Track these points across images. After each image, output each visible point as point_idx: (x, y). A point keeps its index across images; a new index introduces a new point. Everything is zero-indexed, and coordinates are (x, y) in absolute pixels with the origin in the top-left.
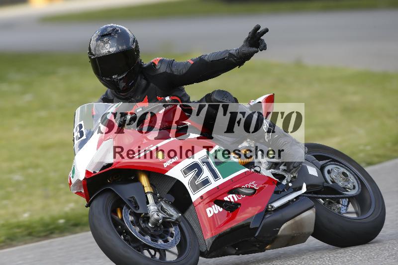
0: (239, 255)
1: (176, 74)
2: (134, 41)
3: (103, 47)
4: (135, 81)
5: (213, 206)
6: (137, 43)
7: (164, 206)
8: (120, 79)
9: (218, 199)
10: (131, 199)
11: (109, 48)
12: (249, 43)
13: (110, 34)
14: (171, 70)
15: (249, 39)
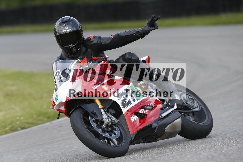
4: (81, 48)
5: (134, 116)
7: (110, 116)
9: (136, 112)
10: (92, 112)
11: (67, 29)
12: (149, 25)
13: (67, 21)
14: (100, 42)
15: (149, 23)
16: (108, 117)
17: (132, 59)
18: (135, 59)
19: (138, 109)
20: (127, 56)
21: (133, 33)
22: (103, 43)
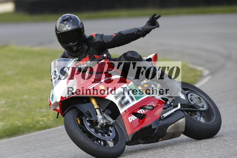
0: (145, 144)
1: (105, 42)
2: (81, 24)
3: (64, 27)
4: (82, 46)
5: (132, 116)
6: (83, 25)
7: (106, 116)
8: (74, 45)
9: (134, 112)
10: (87, 112)
11: (68, 27)
12: (150, 23)
13: (68, 19)
14: (102, 40)
15: (150, 21)
16: (104, 117)
17: (134, 58)
18: (137, 57)
19: (136, 109)
20: (129, 55)
21: (134, 32)
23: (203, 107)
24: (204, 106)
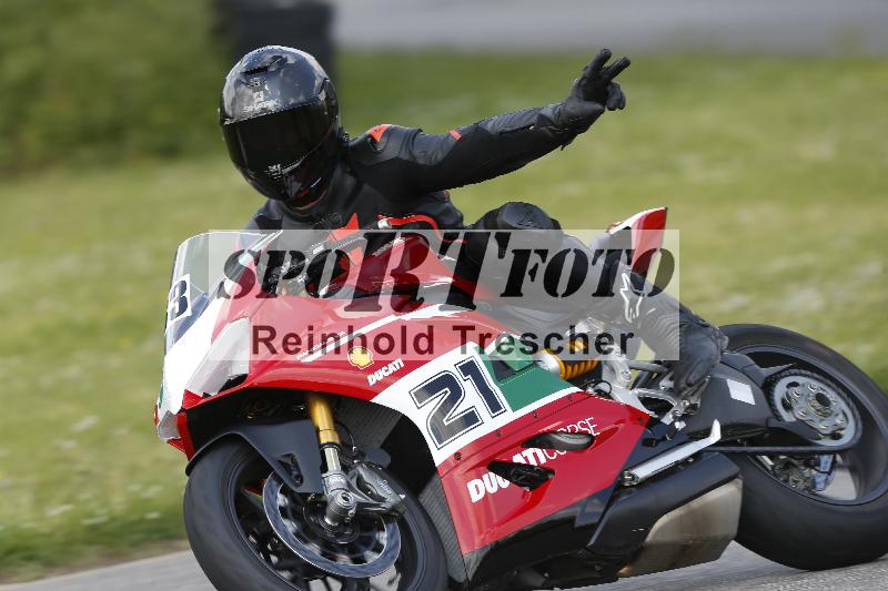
2: (323, 85)
3: (250, 98)
4: (325, 178)
5: (485, 476)
7: (366, 477)
10: (285, 460)
11: (262, 101)
12: (584, 91)
13: (265, 69)
14: (411, 153)
15: (584, 82)
16: (359, 479)
19: (508, 449)
21: (527, 124)
22: (421, 162)
23: (835, 436)
24: (842, 432)
